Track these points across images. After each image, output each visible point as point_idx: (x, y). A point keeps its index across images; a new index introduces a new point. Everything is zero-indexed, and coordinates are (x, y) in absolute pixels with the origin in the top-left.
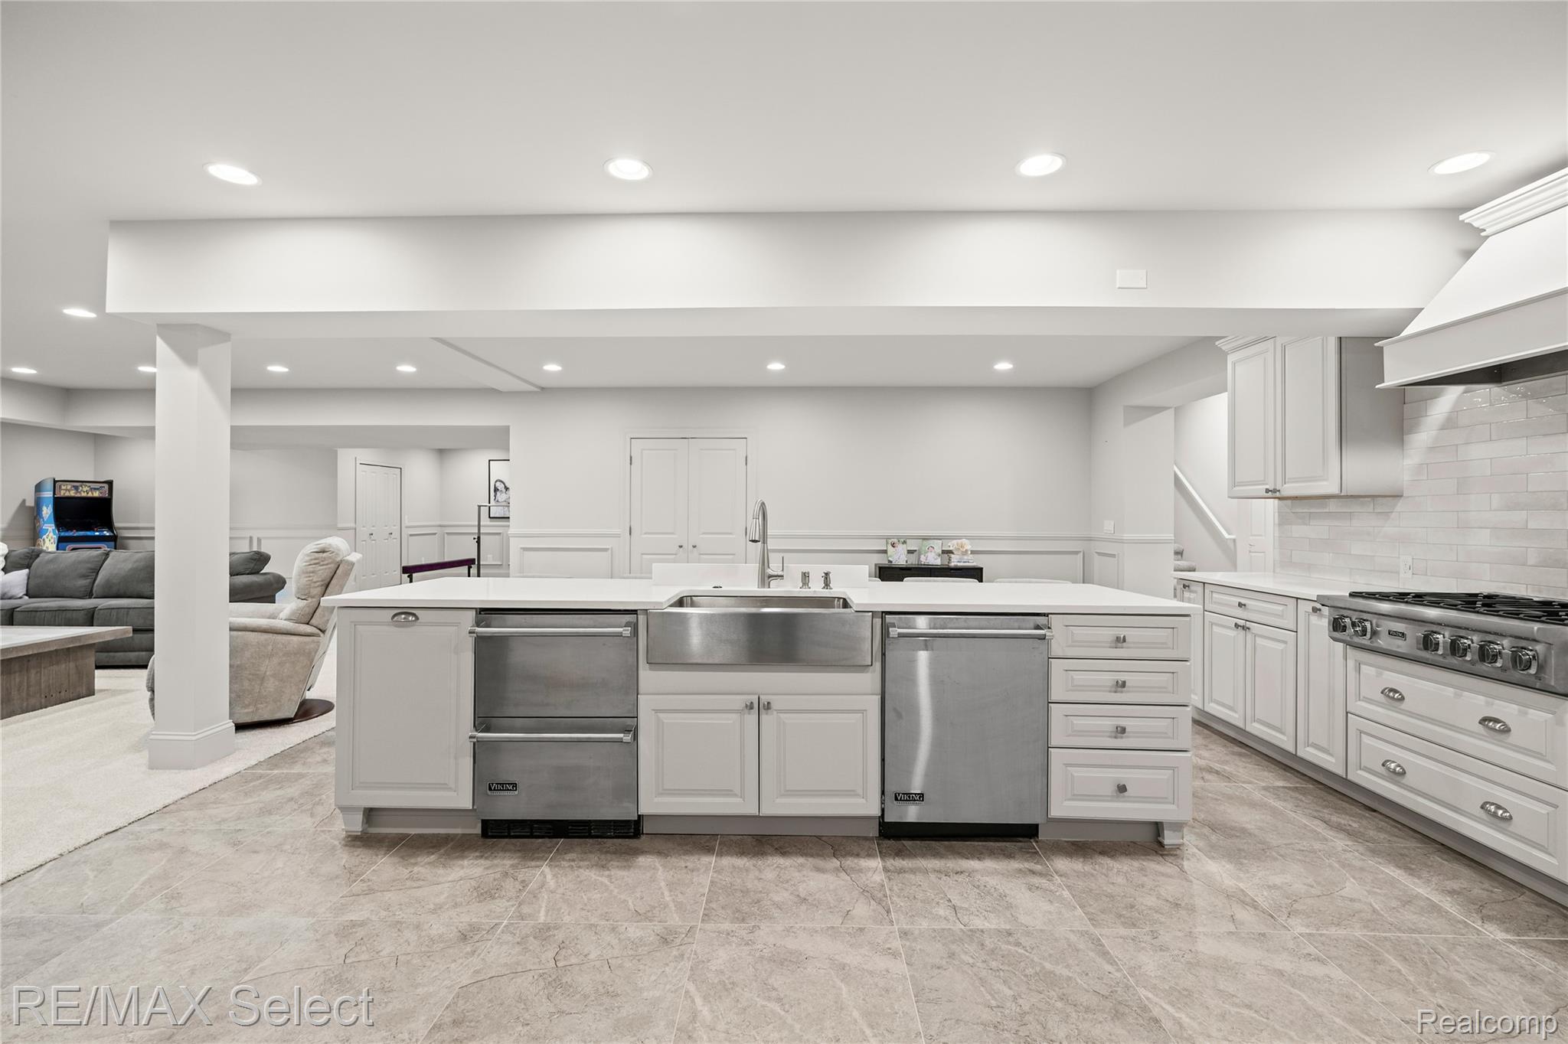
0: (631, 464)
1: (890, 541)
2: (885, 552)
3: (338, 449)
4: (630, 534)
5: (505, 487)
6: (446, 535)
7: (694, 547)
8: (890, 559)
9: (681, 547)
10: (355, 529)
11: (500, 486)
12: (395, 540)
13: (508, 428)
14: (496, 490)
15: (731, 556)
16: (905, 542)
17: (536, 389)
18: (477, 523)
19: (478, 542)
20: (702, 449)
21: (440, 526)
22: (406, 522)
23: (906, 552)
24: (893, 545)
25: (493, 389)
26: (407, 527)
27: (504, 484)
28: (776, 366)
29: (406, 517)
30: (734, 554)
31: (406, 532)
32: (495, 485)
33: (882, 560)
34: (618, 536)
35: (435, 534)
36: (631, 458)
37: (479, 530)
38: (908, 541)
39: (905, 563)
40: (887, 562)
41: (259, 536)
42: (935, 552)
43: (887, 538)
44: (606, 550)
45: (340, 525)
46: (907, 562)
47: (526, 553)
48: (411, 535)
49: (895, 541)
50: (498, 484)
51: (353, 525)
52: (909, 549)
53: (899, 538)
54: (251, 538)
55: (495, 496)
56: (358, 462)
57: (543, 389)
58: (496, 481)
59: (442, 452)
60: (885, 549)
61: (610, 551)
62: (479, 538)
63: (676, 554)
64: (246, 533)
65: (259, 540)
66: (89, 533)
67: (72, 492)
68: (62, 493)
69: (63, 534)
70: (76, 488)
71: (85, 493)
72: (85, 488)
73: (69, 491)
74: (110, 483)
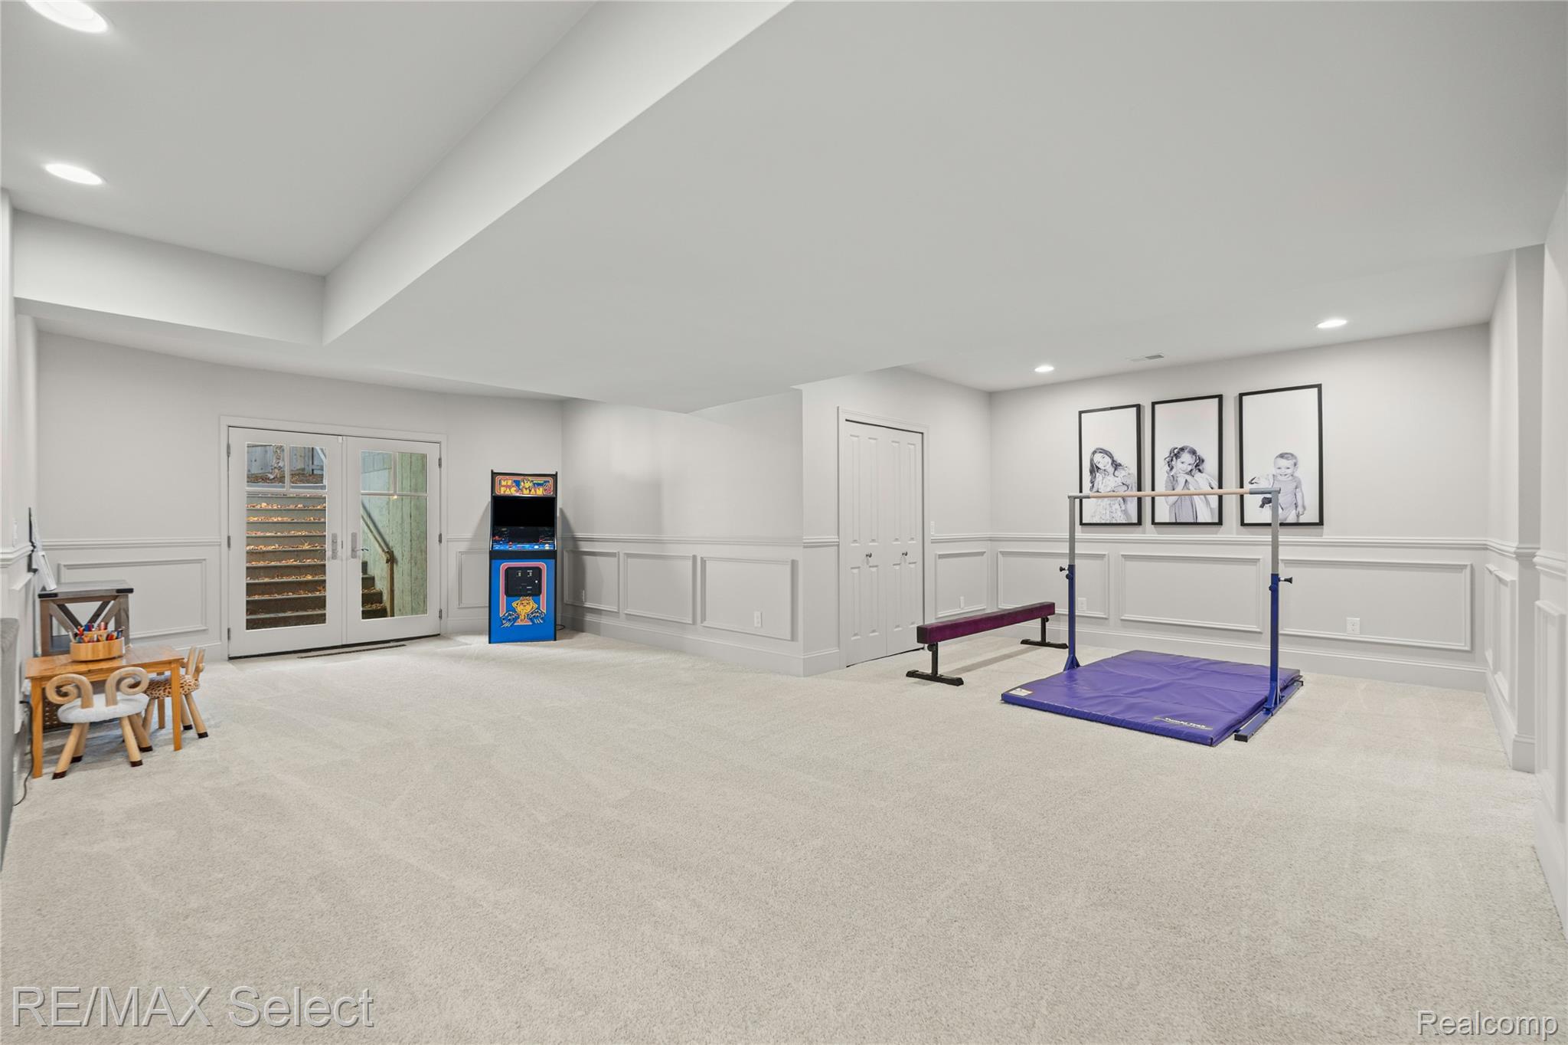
5: (1113, 461)
6: (1000, 555)
10: (838, 546)
11: (1103, 461)
12: (913, 566)
14: (1094, 469)
18: (1067, 535)
19: (1071, 577)
21: (991, 539)
22: (932, 533)
26: (934, 542)
27: (1111, 457)
29: (932, 523)
31: (933, 551)
32: (1092, 460)
35: (982, 554)
37: (1072, 548)
45: (809, 538)
48: (941, 556)
50: (1098, 457)
51: (833, 538)
54: (696, 558)
55: (1092, 482)
56: (843, 418)
58: (1094, 453)
59: (992, 399)
62: (1072, 568)
64: (689, 550)
65: (703, 561)
66: (527, 547)
67: (513, 489)
68: (503, 491)
69: (497, 547)
70: (517, 483)
71: (528, 491)
72: (528, 485)
73: (509, 487)
74: (555, 476)
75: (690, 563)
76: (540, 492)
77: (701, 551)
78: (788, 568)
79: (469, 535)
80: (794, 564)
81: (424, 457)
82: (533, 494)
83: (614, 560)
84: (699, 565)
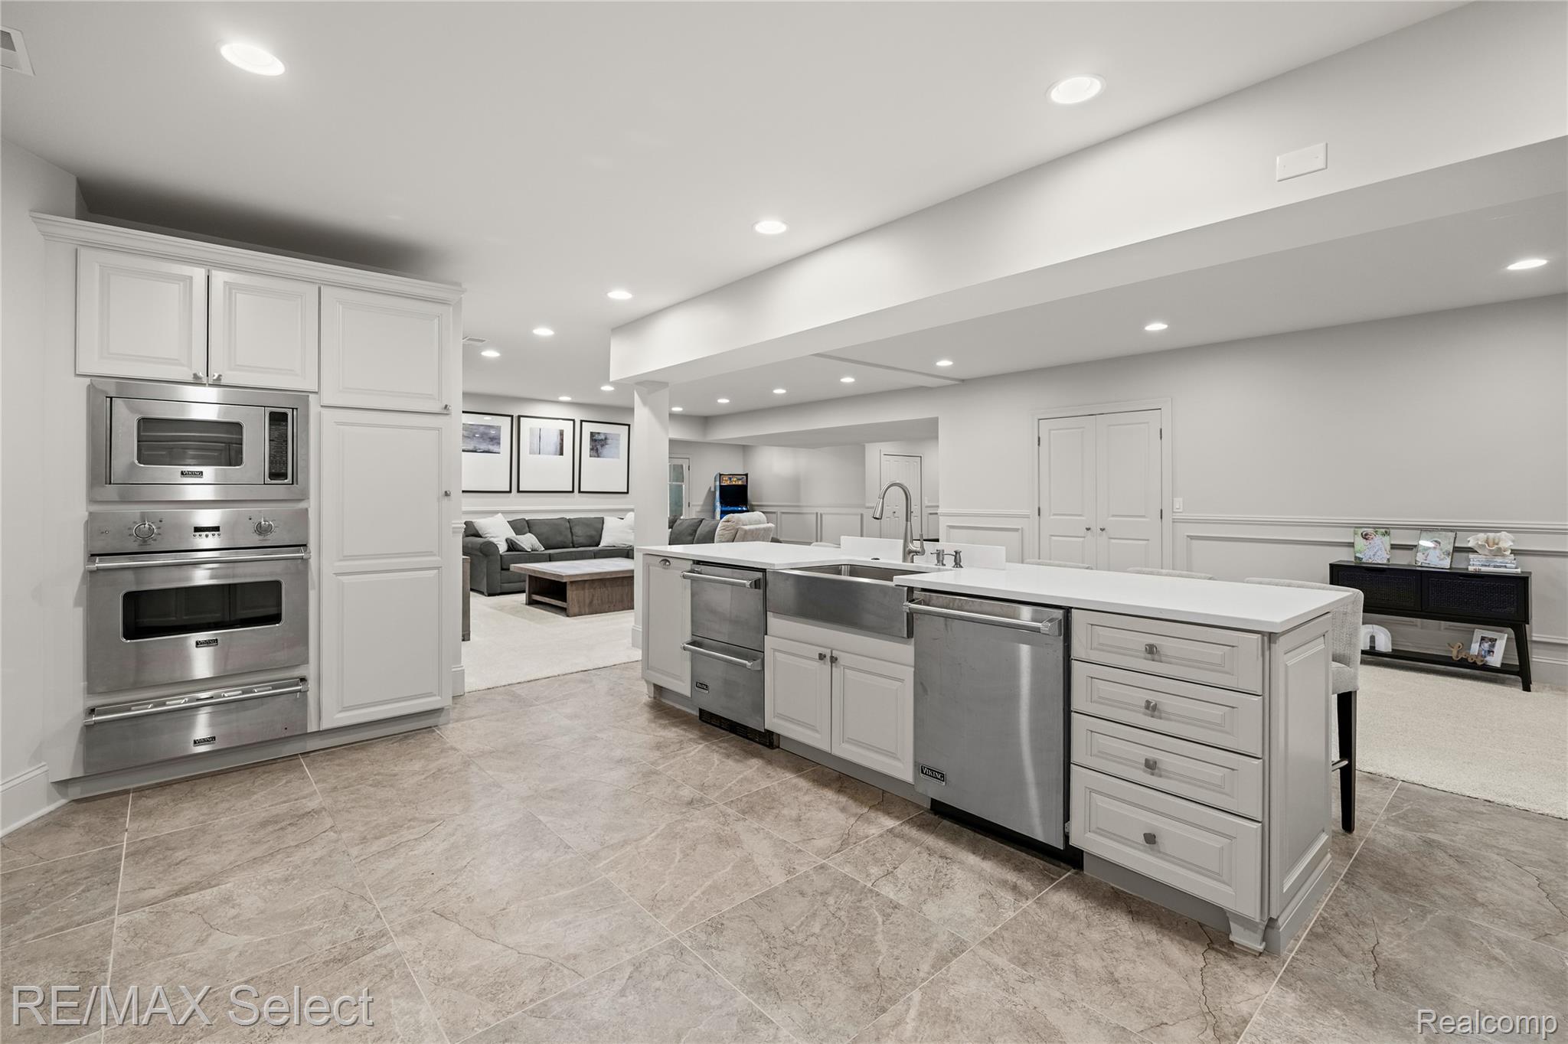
0: (1039, 445)
1: (1360, 531)
2: (1351, 545)
3: (866, 444)
4: (1039, 515)
7: (1102, 530)
8: (1358, 555)
9: (1088, 529)
13: (937, 418)
15: (1145, 542)
16: (1387, 533)
17: (957, 383)
20: (1110, 426)
22: (926, 502)
23: (1389, 547)
24: (1365, 537)
25: (922, 387)
26: (927, 507)
28: (1156, 327)
29: (926, 498)
30: (1148, 540)
33: (1344, 556)
34: (1028, 517)
36: (1039, 438)
38: (1392, 531)
39: (1385, 562)
40: (1353, 560)
41: (822, 512)
42: (1441, 550)
43: (1358, 526)
44: (1017, 530)
45: (867, 505)
46: (1388, 560)
47: (952, 530)
49: (1370, 531)
52: (1392, 543)
53: (1376, 528)
54: (817, 514)
56: (882, 454)
57: (963, 381)
60: (1352, 541)
61: (1020, 531)
63: (1084, 537)
64: (815, 510)
65: (821, 515)
66: (736, 509)
67: (728, 482)
68: (724, 484)
69: (723, 509)
70: (730, 479)
71: (735, 482)
72: (735, 479)
73: (726, 481)
74: (746, 475)
75: (815, 515)
76: (740, 483)
77: (820, 510)
78: (859, 517)
79: (701, 503)
80: (862, 515)
81: (682, 466)
82: (737, 483)
83: (775, 515)
84: (819, 517)
